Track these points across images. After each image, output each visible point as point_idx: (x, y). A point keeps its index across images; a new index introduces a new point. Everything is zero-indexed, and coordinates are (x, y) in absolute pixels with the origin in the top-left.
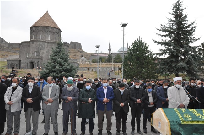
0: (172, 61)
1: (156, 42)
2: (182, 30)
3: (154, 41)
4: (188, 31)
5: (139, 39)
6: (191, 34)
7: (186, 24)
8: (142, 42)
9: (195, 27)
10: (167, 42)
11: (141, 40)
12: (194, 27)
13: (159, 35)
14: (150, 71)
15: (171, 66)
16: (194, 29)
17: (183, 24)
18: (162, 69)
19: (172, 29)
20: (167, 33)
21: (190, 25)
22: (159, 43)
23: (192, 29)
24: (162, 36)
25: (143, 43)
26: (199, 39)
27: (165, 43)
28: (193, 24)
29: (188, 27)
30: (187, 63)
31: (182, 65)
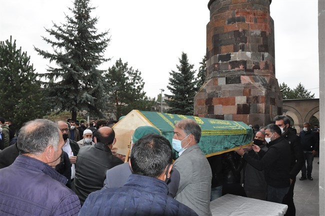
0: (69, 90)
1: (42, 53)
2: (87, 41)
3: (38, 51)
4: (96, 45)
5: (9, 41)
6: (101, 50)
7: (94, 32)
8: (17, 48)
9: (108, 40)
10: (62, 56)
11: (15, 44)
12: (106, 39)
13: (49, 41)
14: (32, 105)
15: (66, 97)
16: (107, 42)
17: (88, 32)
18: (53, 102)
19: (71, 35)
20: (61, 41)
21: (101, 36)
22: (47, 55)
23: (104, 42)
24: (54, 44)
25: (18, 51)
26: (109, 59)
27: (60, 59)
28: (104, 34)
29: (97, 38)
30: (93, 95)
31: (87, 98)
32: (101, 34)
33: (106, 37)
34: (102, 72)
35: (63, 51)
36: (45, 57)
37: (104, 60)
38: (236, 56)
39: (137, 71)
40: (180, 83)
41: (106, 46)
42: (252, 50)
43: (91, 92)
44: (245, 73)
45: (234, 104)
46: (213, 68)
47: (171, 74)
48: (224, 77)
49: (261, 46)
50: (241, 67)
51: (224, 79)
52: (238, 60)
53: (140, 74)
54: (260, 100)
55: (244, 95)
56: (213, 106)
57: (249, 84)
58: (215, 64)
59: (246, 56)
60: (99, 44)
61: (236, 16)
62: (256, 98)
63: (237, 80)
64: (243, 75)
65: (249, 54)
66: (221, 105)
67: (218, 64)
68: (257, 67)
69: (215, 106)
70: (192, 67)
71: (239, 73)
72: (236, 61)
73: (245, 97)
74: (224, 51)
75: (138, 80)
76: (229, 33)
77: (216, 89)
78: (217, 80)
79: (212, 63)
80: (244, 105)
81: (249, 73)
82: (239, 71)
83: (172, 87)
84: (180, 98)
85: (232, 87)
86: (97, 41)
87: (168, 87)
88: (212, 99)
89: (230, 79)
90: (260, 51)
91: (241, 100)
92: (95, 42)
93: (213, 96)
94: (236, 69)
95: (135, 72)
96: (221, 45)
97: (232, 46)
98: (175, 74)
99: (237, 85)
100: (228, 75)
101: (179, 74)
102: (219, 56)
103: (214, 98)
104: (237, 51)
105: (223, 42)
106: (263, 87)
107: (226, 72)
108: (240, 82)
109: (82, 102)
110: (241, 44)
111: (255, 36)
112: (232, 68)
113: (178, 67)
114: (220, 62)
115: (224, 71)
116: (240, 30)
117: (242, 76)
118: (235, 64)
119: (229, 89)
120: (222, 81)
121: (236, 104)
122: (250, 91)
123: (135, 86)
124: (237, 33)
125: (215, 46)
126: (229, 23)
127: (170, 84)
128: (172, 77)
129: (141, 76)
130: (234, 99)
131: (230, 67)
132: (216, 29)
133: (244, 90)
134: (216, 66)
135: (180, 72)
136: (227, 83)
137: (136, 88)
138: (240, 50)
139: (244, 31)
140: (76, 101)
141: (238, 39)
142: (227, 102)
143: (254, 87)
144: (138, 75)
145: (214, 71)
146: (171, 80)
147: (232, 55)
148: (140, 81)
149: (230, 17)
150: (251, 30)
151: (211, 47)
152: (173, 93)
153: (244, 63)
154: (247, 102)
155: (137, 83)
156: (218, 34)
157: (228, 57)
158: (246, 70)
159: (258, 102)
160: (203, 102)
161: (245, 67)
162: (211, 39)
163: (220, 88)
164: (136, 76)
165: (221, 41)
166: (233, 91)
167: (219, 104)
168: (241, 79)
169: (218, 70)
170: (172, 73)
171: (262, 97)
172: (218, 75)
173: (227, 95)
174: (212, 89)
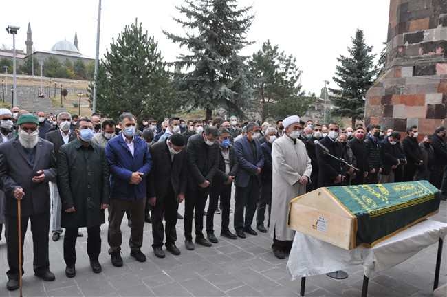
0: (203, 82)
1: (171, 36)
2: (225, 19)
3: (166, 34)
4: (237, 23)
5: (135, 25)
6: (243, 29)
7: (235, 6)
8: (143, 33)
9: (252, 17)
10: (194, 39)
11: (141, 28)
12: (250, 16)
13: (178, 21)
14: (161, 101)
15: (200, 91)
16: (251, 20)
17: (227, 7)
18: (184, 97)
19: (206, 12)
20: (193, 20)
21: (243, 11)
22: (176, 39)
23: (247, 20)
24: (185, 24)
25: (144, 35)
26: (254, 42)
27: (193, 43)
28: (247, 9)
29: (238, 14)
30: (233, 89)
31: (225, 93)
32: (243, 8)
33: (249, 13)
34: (244, 58)
35: (196, 33)
36: (174, 42)
37: (247, 43)
38: (432, 35)
39: (290, 57)
40: (352, 72)
41: (249, 25)
43: (230, 85)
44: (443, 60)
45: (423, 104)
46: (396, 53)
47: (339, 60)
48: (410, 65)
50: (439, 51)
51: (411, 68)
52: (434, 40)
53: (295, 61)
55: (439, 92)
56: (392, 107)
58: (398, 47)
60: (242, 22)
63: (431, 70)
64: (441, 62)
66: (403, 106)
67: (403, 47)
69: (395, 106)
70: (370, 49)
71: (434, 60)
72: (432, 43)
73: (441, 94)
74: (414, 28)
75: (292, 68)
77: (398, 82)
78: (400, 70)
79: (395, 46)
80: (438, 106)
82: (435, 56)
83: (340, 78)
84: (350, 94)
85: (422, 80)
86: (239, 19)
87: (334, 78)
88: (391, 96)
89: (419, 68)
91: (434, 99)
92: (236, 20)
93: (393, 92)
94: (431, 54)
95: (287, 58)
96: (410, 20)
97: (427, 20)
98: (344, 61)
99: (430, 77)
100: (418, 63)
101: (351, 59)
102: (406, 36)
103: (394, 96)
104: (435, 27)
105: (413, 15)
107: (414, 59)
108: (434, 72)
109: (219, 97)
110: (442, 15)
112: (424, 53)
113: (350, 50)
114: (407, 44)
115: (411, 57)
117: (438, 65)
118: (429, 46)
119: (417, 83)
120: (407, 72)
121: (426, 104)
123: (287, 77)
125: (400, 20)
127: (337, 73)
128: (340, 64)
129: (295, 63)
130: (423, 98)
131: (420, 50)
133: (439, 85)
134: (400, 50)
135: (352, 57)
136: (414, 74)
137: (289, 79)
138: (440, 26)
140: (211, 97)
141: (439, 8)
142: (412, 101)
144: (292, 62)
145: (397, 56)
146: (338, 68)
147: (425, 34)
148: (294, 69)
151: (396, 22)
152: (341, 86)
153: (443, 44)
154: (443, 102)
155: (290, 73)
156: (408, 3)
157: (420, 36)
160: (379, 101)
161: (445, 52)
162: (396, 11)
163: (403, 81)
164: (290, 64)
165: (410, 13)
166: (423, 86)
167: (401, 103)
168: (437, 69)
169: (403, 56)
170: (341, 58)
172: (403, 63)
173: (414, 92)
174: (392, 82)
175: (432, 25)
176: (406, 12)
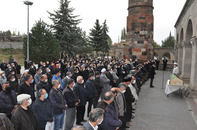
38: (142, 33)
42: (148, 30)
44: (145, 39)
45: (141, 52)
49: (151, 29)
50: (144, 37)
51: (137, 41)
52: (142, 34)
54: (151, 50)
56: (132, 52)
57: (147, 44)
58: (133, 35)
59: (146, 33)
61: (143, 16)
62: (150, 50)
63: (142, 42)
64: (145, 40)
65: (146, 32)
66: (135, 52)
67: (134, 35)
68: (149, 37)
72: (142, 35)
73: (145, 49)
74: (137, 30)
76: (139, 23)
77: (133, 45)
78: (134, 42)
79: (131, 34)
80: (145, 52)
81: (146, 40)
82: (143, 38)
85: (140, 45)
88: (131, 49)
90: (150, 31)
91: (144, 50)
93: (132, 48)
94: (142, 38)
97: (140, 28)
99: (142, 44)
100: (139, 40)
101: (95, 30)
102: (135, 32)
104: (143, 31)
106: (152, 46)
108: (143, 43)
110: (144, 28)
111: (149, 25)
114: (135, 34)
115: (137, 38)
116: (144, 22)
118: (141, 36)
120: (136, 42)
122: (147, 47)
124: (142, 23)
126: (139, 19)
130: (141, 50)
131: (139, 37)
132: (133, 20)
133: (145, 47)
134: (133, 36)
136: (138, 43)
139: (145, 23)
141: (143, 26)
142: (138, 50)
143: (149, 45)
145: (132, 37)
147: (140, 32)
149: (140, 16)
150: (148, 23)
151: (130, 27)
153: (145, 35)
156: (134, 23)
157: (138, 33)
158: (145, 38)
159: (150, 51)
160: (128, 50)
161: (145, 37)
163: (135, 45)
165: (136, 26)
167: (135, 51)
169: (134, 37)
171: (152, 49)
172: (134, 40)
173: (138, 48)
174: (132, 45)
175: (142, 30)
176: (134, 25)
